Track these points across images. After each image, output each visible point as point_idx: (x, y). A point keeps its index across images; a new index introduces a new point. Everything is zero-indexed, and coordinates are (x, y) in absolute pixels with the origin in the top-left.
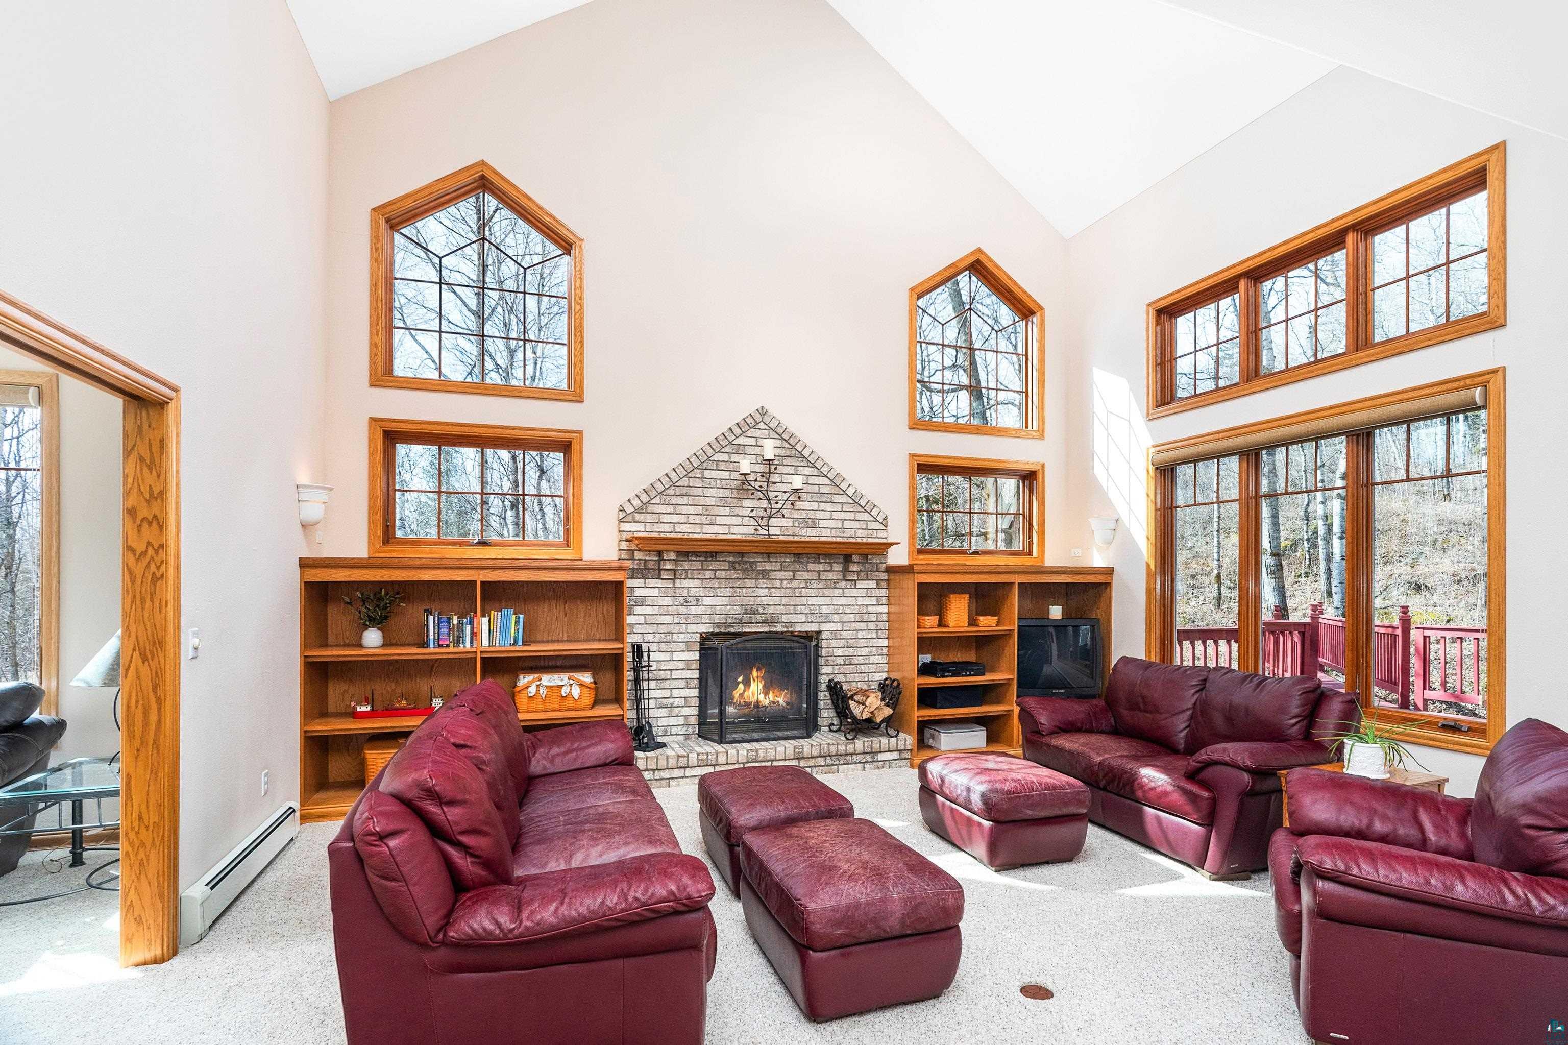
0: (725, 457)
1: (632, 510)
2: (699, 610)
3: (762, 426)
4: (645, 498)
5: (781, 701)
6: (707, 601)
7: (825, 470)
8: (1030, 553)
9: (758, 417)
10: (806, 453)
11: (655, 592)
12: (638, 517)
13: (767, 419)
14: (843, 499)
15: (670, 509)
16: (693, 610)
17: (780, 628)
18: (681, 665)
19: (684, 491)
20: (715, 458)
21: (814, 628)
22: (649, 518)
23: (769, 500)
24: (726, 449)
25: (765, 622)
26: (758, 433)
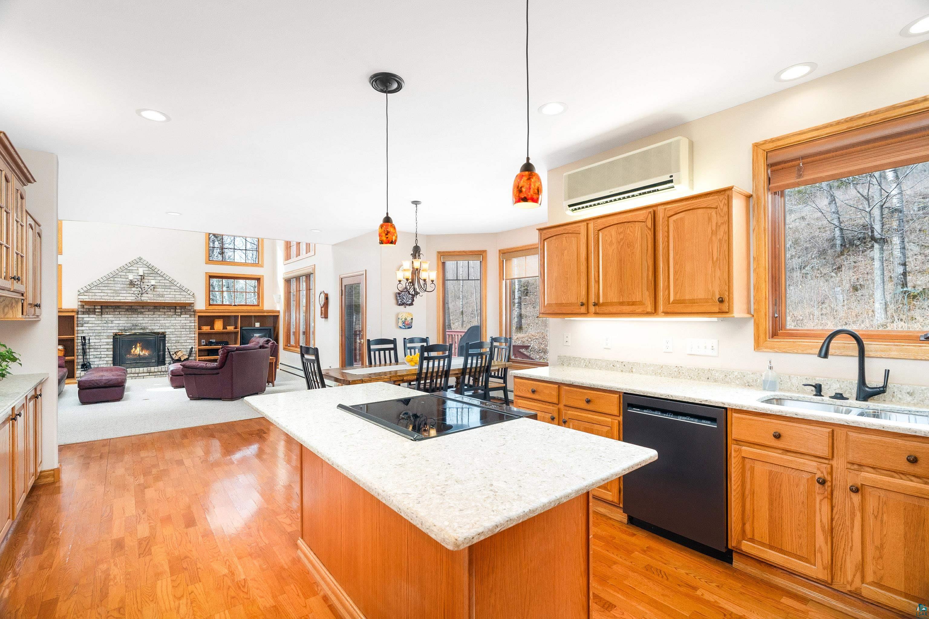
0: (124, 274)
1: (83, 291)
2: (113, 325)
3: (140, 263)
4: (89, 287)
5: (147, 354)
6: (115, 322)
7: (167, 278)
8: (259, 306)
9: (138, 260)
10: (159, 272)
11: (94, 319)
12: (85, 294)
13: (142, 261)
14: (176, 288)
15: (100, 291)
16: (110, 325)
17: (148, 331)
18: (105, 344)
19: (106, 285)
20: (120, 274)
21: (163, 331)
22: (90, 294)
23: (141, 288)
24: (124, 271)
25: (141, 329)
26: (138, 266)
